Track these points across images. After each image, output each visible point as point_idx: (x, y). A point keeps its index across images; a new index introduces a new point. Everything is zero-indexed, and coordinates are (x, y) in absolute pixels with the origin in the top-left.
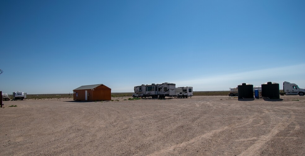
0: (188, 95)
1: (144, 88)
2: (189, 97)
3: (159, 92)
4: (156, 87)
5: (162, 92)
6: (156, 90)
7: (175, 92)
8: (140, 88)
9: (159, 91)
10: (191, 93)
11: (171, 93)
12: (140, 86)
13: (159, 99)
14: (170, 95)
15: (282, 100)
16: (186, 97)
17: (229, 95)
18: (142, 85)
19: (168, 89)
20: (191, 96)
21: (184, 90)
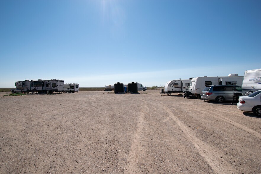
0: (75, 90)
1: (29, 84)
2: (76, 92)
3: (46, 88)
4: (44, 83)
5: (51, 87)
6: (44, 86)
7: (64, 88)
8: (24, 83)
9: (47, 86)
10: (78, 89)
11: (60, 88)
12: (23, 81)
13: (49, 94)
14: (59, 90)
15: (139, 93)
16: (73, 92)
17: (105, 91)
18: (26, 80)
19: (57, 85)
20: (78, 91)
21: (72, 86)
